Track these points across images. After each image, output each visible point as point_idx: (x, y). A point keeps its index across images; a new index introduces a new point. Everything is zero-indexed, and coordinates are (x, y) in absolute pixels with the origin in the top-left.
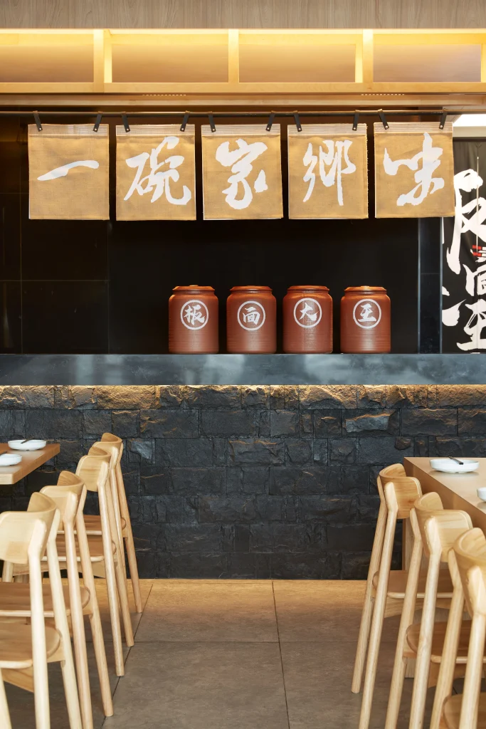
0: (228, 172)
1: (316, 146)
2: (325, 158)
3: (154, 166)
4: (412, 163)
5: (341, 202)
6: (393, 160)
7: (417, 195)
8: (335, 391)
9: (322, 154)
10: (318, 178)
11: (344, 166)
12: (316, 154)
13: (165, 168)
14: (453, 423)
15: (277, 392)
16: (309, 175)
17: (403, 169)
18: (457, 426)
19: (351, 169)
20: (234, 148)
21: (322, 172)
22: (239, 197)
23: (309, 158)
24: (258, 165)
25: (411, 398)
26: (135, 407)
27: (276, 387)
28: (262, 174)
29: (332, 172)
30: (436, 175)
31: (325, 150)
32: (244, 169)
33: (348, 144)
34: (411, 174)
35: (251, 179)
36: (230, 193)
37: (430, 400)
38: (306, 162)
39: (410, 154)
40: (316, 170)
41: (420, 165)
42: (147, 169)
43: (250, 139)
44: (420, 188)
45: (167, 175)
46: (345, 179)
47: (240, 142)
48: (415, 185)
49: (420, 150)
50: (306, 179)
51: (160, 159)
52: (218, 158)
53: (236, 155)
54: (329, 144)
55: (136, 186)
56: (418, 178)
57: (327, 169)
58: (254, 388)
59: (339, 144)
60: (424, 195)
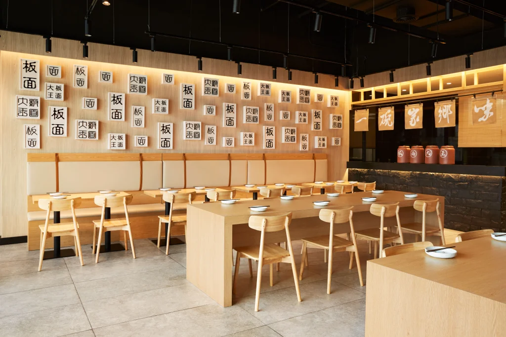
0: (410, 117)
1: (442, 108)
2: (444, 110)
3: (386, 117)
4: (483, 108)
5: (448, 122)
6: (477, 108)
7: (485, 118)
8: (453, 176)
9: (443, 109)
10: (442, 116)
11: (449, 112)
12: (442, 109)
13: (388, 118)
14: (487, 187)
15: (438, 175)
16: (440, 116)
17: (481, 110)
18: (488, 188)
19: (451, 113)
20: (412, 110)
21: (443, 114)
22: (413, 123)
23: (440, 111)
24: (417, 114)
25: (474, 179)
26: (405, 177)
27: (437, 173)
28: (418, 117)
29: (446, 114)
30: (491, 111)
31: (444, 108)
32: (414, 116)
33: (450, 106)
34: (483, 112)
35: (416, 118)
36: (411, 122)
37: (480, 180)
38: (439, 112)
39: (483, 106)
40: (442, 114)
41: (486, 109)
42: (384, 119)
43: (416, 108)
44: (486, 116)
45: (388, 119)
46: (449, 115)
47: (413, 109)
48: (484, 115)
49: (486, 104)
50: (439, 116)
51: (387, 115)
52: (408, 113)
53: (413, 112)
54: (445, 106)
55: (382, 122)
56: (485, 113)
57: (445, 113)
58: (431, 173)
59: (448, 106)
60: (487, 117)
